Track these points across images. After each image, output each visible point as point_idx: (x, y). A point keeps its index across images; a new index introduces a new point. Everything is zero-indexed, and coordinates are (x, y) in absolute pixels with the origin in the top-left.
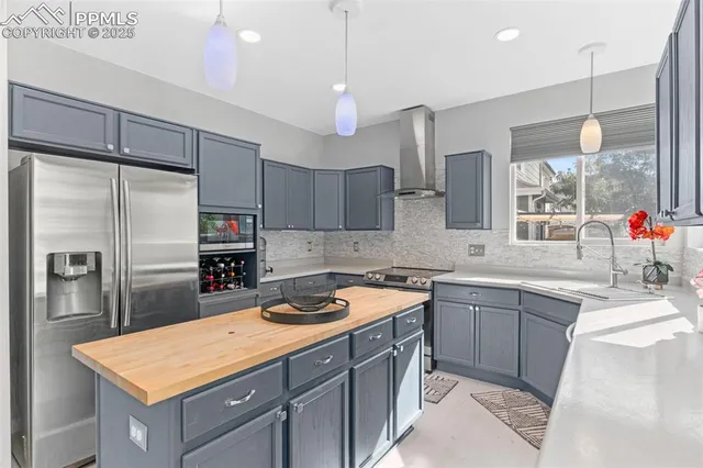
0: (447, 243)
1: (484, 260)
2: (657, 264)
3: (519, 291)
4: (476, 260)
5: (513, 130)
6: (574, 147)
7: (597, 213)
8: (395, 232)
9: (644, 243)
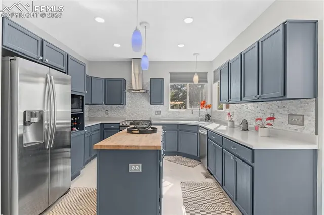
0: (148, 110)
1: (160, 116)
2: (208, 115)
3: (178, 125)
4: (158, 116)
5: (170, 73)
6: (192, 81)
7: (176, 102)
8: (126, 106)
9: (204, 109)
